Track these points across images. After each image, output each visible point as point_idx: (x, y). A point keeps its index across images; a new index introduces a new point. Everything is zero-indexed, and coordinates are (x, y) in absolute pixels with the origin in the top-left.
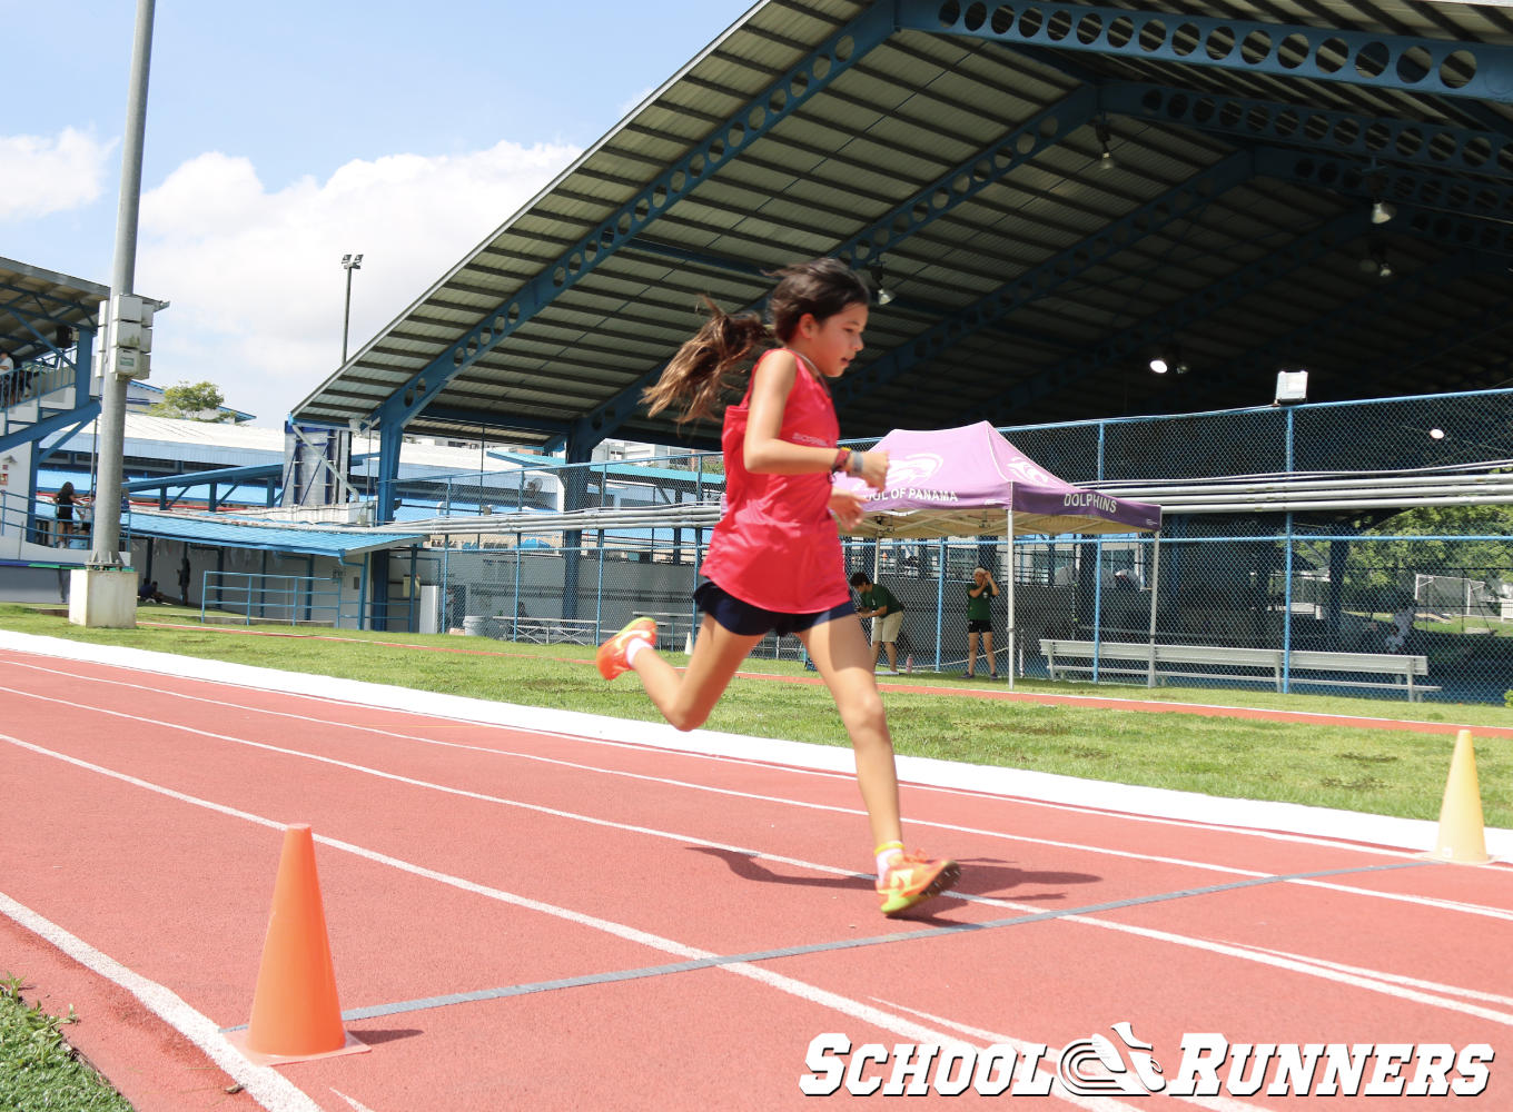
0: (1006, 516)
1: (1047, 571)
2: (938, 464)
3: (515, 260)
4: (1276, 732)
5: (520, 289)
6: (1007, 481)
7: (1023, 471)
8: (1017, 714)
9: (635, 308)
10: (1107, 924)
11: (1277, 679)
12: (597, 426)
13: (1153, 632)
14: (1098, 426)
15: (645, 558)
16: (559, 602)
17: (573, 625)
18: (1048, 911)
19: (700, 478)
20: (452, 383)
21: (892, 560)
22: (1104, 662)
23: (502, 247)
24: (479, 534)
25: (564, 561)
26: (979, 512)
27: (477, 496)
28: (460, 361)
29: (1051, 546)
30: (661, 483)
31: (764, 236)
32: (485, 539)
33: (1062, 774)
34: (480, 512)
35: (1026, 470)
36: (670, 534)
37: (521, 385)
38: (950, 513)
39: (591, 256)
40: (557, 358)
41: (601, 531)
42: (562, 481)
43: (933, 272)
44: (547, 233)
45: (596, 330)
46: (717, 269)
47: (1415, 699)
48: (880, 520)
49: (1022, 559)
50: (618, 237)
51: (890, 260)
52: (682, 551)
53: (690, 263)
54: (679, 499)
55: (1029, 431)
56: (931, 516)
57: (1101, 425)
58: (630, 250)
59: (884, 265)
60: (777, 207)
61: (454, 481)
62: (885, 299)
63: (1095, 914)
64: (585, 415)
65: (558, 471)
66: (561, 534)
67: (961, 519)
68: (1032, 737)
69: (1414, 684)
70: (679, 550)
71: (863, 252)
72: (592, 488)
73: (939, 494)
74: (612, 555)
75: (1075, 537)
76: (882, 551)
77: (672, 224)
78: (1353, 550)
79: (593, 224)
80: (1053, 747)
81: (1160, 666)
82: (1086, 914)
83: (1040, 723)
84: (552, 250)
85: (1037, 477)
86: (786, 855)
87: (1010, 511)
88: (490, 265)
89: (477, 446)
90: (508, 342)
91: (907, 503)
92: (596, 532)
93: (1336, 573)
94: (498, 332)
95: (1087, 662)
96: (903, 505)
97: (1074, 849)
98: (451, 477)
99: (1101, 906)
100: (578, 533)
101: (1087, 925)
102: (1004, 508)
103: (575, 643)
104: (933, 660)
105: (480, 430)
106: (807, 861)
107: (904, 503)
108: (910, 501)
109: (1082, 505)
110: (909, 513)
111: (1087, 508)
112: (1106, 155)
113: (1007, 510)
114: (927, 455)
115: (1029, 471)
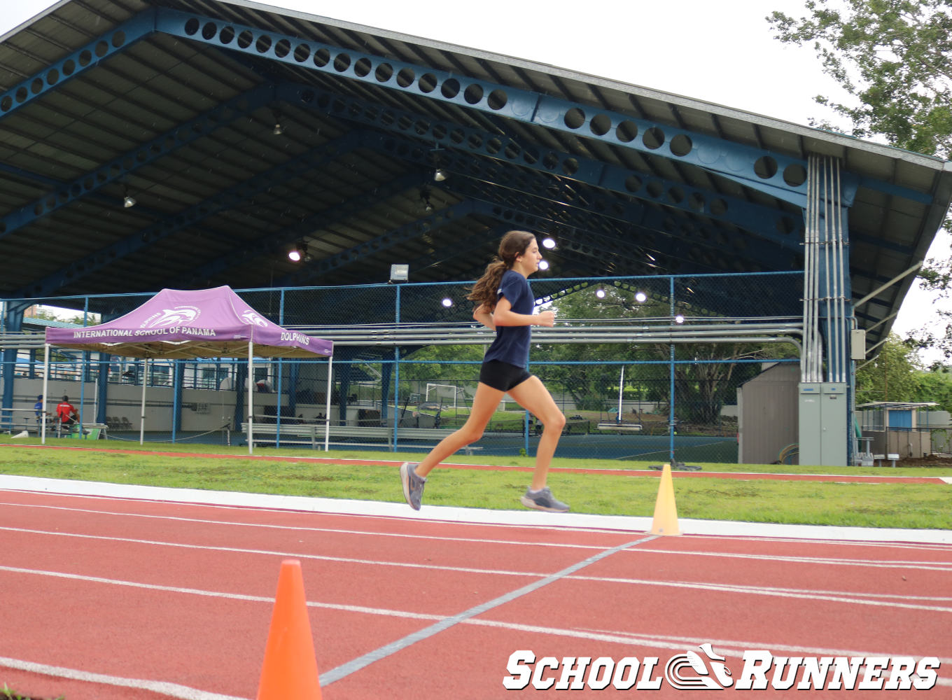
2: (197, 313)
7: (251, 319)
11: (389, 445)
14: (280, 291)
29: (218, 365)
35: (254, 318)
38: (204, 343)
43: (159, 189)
48: (148, 346)
51: (132, 179)
57: (283, 291)
59: (129, 183)
62: (129, 203)
71: (115, 173)
73: (203, 331)
75: (233, 360)
87: (251, 342)
93: (385, 383)
95: (273, 436)
104: (172, 439)
107: (179, 336)
108: (184, 335)
109: (291, 340)
110: (182, 342)
111: (294, 342)
112: (278, 126)
113: (248, 342)
114: (189, 307)
115: (256, 319)
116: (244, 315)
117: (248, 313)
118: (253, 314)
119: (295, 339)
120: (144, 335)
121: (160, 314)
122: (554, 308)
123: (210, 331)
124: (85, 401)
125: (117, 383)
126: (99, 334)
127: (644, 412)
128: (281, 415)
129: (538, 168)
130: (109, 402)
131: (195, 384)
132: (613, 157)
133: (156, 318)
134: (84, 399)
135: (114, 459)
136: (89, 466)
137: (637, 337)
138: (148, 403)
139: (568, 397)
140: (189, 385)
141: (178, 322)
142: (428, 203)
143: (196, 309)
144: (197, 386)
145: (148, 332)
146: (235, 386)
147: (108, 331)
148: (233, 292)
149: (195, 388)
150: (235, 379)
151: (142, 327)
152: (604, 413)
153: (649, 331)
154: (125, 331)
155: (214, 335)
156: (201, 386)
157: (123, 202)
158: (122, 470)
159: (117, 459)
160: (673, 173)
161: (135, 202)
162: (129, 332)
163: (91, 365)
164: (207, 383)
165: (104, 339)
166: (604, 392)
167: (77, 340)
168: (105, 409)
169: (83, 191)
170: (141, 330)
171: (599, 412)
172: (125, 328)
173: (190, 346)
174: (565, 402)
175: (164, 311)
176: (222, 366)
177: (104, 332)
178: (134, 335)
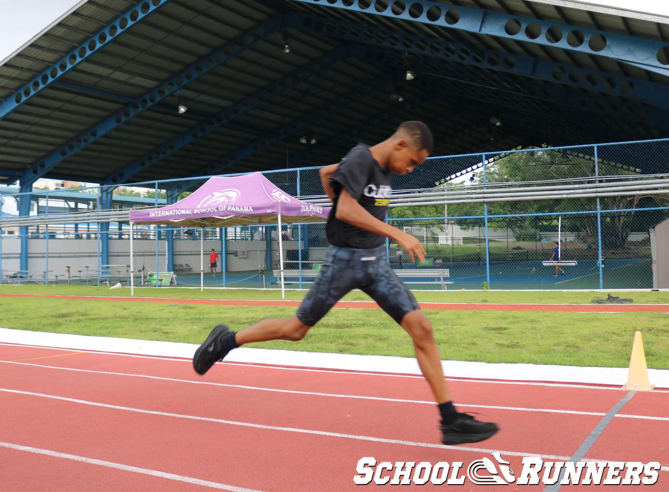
1: (250, 233)
2: (238, 195)
12: (34, 172)
14: (297, 171)
16: (18, 261)
25: (20, 241)
30: (68, 199)
35: (280, 196)
38: (244, 216)
39: (36, 89)
40: (15, 138)
43: (202, 97)
44: (12, 76)
45: (37, 124)
50: (51, 79)
54: (76, 206)
60: (130, 66)
62: (182, 110)
64: (28, 167)
71: (171, 89)
73: (243, 208)
79: (37, 72)
84: (15, 84)
85: (285, 199)
87: (279, 215)
95: (297, 279)
96: (226, 214)
104: (223, 281)
107: (228, 213)
108: (230, 211)
109: (309, 211)
110: (229, 217)
112: (287, 46)
113: (277, 215)
114: (232, 189)
115: (281, 196)
116: (272, 194)
117: (276, 192)
118: (279, 192)
119: (312, 209)
120: (200, 213)
121: (211, 196)
122: (496, 166)
123: (249, 208)
124: (159, 253)
125: (180, 239)
126: (167, 213)
127: (568, 240)
128: (302, 260)
129: (484, 65)
130: (176, 253)
131: (235, 237)
132: (542, 53)
133: (208, 199)
134: (159, 252)
135: (185, 311)
136: (168, 319)
137: (570, 194)
138: (205, 253)
139: (510, 232)
140: (231, 238)
141: (225, 201)
142: (400, 95)
143: (237, 191)
144: (237, 238)
145: (204, 210)
146: (264, 237)
147: (174, 211)
149: (235, 240)
150: (264, 232)
151: (199, 206)
152: (538, 243)
153: (579, 189)
154: (186, 210)
155: (252, 210)
156: (239, 238)
157: (178, 110)
158: (193, 323)
159: (188, 310)
160: (590, 62)
161: (186, 109)
162: (189, 211)
164: (244, 236)
165: (171, 216)
166: (536, 227)
167: (152, 218)
168: (173, 259)
169: (149, 104)
170: (198, 209)
171: (535, 243)
172: (186, 208)
173: (235, 218)
174: (508, 237)
175: (214, 193)
177: (171, 211)
178: (193, 213)
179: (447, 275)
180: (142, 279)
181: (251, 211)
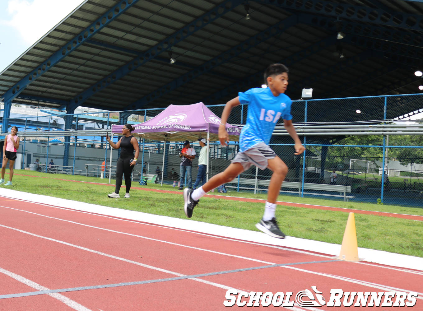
0: (207, 135)
1: (226, 154)
2: (185, 117)
3: (49, 46)
4: (293, 210)
5: (51, 56)
6: (207, 122)
7: (213, 120)
8: (205, 202)
9: (89, 63)
10: (206, 282)
11: (299, 192)
12: (76, 102)
13: (256, 175)
15: (93, 146)
16: (62, 161)
17: (66, 168)
18: (186, 276)
19: (108, 120)
20: (29, 87)
21: (174, 149)
22: (241, 185)
23: (45, 41)
24: (36, 137)
25: (64, 147)
26: (199, 133)
27: (36, 124)
28: (30, 79)
29: (228, 146)
30: (97, 122)
31: (133, 40)
32: (39, 139)
33: (212, 223)
34: (37, 130)
35: (214, 119)
36: (100, 139)
37: (51, 88)
38: (188, 133)
39: (75, 46)
40: (63, 79)
41: (76, 137)
42: (64, 120)
43: (189, 53)
44: (60, 37)
45: (76, 70)
46: (117, 51)
47: (346, 201)
48: (166, 135)
49: (218, 150)
50: (84, 39)
51: (175, 49)
52: (104, 144)
53: (108, 48)
54: (103, 126)
55: (218, 106)
56: (182, 134)
57: (242, 105)
58: (88, 43)
59: (173, 51)
60: (137, 30)
61: (28, 119)
62: (173, 61)
63: (203, 278)
64: (72, 98)
65: (63, 117)
66: (63, 138)
67: (193, 135)
68: (208, 210)
69: (346, 195)
70: (103, 144)
71: (165, 46)
72: (74, 123)
73: (184, 126)
74: (82, 145)
75: (235, 143)
76: (171, 146)
77: (102, 35)
78: (330, 150)
79: (76, 35)
80: (215, 214)
81: (260, 187)
82: (200, 277)
83: (212, 205)
84: (62, 43)
85: (218, 122)
86: (98, 251)
87: (208, 133)
88: (41, 47)
89: (36, 108)
90: (47, 73)
91: (173, 129)
92: (74, 137)
93: (323, 158)
94: (44, 70)
96: (173, 130)
97: (206, 251)
98: (27, 118)
99: (206, 274)
100: (69, 137)
101: (198, 282)
102: (206, 131)
103: (66, 174)
105: (37, 102)
106: (104, 253)
107: (174, 129)
108: (175, 128)
109: (234, 131)
110: (174, 133)
111: (235, 133)
112: (248, 15)
113: (207, 133)
114: (182, 114)
115: (216, 120)
116: (209, 118)
117: (212, 117)
118: (215, 117)
119: (236, 131)
120: (157, 128)
121: (167, 118)
123: (188, 127)
133: (165, 120)
141: (174, 122)
143: (185, 115)
145: (158, 127)
147: (140, 126)
148: (206, 106)
149: (214, 158)
151: (157, 124)
154: (147, 127)
157: (170, 61)
161: (176, 61)
162: (149, 127)
163: (161, 145)
169: (151, 56)
170: (156, 126)
172: (148, 125)
175: (170, 116)
176: (230, 147)
177: (138, 127)
178: (151, 129)
179: (349, 191)
180: (133, 177)
181: (189, 129)
